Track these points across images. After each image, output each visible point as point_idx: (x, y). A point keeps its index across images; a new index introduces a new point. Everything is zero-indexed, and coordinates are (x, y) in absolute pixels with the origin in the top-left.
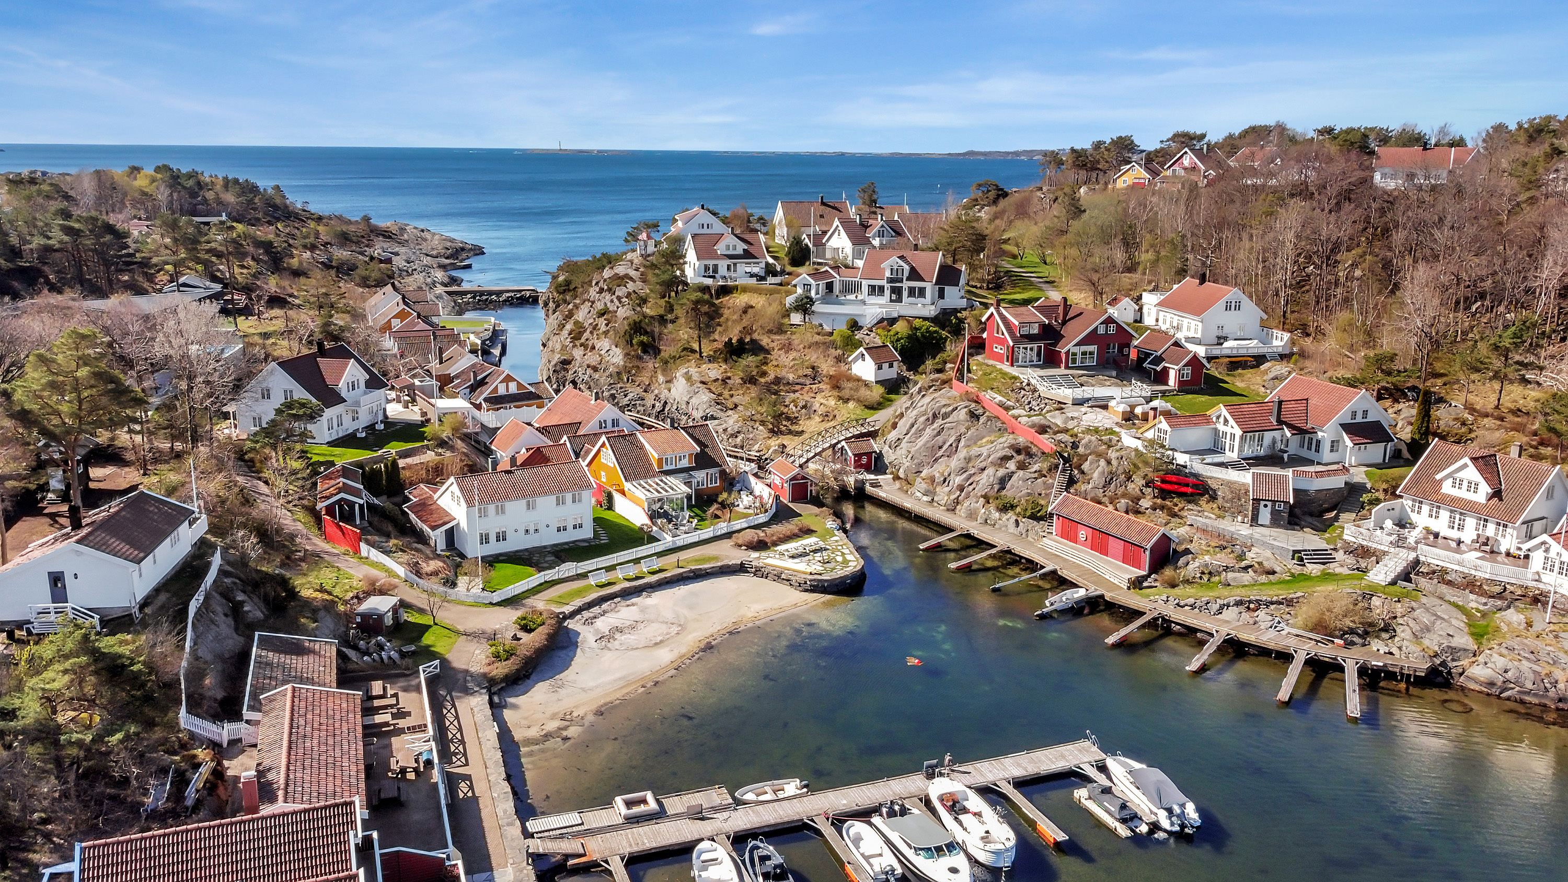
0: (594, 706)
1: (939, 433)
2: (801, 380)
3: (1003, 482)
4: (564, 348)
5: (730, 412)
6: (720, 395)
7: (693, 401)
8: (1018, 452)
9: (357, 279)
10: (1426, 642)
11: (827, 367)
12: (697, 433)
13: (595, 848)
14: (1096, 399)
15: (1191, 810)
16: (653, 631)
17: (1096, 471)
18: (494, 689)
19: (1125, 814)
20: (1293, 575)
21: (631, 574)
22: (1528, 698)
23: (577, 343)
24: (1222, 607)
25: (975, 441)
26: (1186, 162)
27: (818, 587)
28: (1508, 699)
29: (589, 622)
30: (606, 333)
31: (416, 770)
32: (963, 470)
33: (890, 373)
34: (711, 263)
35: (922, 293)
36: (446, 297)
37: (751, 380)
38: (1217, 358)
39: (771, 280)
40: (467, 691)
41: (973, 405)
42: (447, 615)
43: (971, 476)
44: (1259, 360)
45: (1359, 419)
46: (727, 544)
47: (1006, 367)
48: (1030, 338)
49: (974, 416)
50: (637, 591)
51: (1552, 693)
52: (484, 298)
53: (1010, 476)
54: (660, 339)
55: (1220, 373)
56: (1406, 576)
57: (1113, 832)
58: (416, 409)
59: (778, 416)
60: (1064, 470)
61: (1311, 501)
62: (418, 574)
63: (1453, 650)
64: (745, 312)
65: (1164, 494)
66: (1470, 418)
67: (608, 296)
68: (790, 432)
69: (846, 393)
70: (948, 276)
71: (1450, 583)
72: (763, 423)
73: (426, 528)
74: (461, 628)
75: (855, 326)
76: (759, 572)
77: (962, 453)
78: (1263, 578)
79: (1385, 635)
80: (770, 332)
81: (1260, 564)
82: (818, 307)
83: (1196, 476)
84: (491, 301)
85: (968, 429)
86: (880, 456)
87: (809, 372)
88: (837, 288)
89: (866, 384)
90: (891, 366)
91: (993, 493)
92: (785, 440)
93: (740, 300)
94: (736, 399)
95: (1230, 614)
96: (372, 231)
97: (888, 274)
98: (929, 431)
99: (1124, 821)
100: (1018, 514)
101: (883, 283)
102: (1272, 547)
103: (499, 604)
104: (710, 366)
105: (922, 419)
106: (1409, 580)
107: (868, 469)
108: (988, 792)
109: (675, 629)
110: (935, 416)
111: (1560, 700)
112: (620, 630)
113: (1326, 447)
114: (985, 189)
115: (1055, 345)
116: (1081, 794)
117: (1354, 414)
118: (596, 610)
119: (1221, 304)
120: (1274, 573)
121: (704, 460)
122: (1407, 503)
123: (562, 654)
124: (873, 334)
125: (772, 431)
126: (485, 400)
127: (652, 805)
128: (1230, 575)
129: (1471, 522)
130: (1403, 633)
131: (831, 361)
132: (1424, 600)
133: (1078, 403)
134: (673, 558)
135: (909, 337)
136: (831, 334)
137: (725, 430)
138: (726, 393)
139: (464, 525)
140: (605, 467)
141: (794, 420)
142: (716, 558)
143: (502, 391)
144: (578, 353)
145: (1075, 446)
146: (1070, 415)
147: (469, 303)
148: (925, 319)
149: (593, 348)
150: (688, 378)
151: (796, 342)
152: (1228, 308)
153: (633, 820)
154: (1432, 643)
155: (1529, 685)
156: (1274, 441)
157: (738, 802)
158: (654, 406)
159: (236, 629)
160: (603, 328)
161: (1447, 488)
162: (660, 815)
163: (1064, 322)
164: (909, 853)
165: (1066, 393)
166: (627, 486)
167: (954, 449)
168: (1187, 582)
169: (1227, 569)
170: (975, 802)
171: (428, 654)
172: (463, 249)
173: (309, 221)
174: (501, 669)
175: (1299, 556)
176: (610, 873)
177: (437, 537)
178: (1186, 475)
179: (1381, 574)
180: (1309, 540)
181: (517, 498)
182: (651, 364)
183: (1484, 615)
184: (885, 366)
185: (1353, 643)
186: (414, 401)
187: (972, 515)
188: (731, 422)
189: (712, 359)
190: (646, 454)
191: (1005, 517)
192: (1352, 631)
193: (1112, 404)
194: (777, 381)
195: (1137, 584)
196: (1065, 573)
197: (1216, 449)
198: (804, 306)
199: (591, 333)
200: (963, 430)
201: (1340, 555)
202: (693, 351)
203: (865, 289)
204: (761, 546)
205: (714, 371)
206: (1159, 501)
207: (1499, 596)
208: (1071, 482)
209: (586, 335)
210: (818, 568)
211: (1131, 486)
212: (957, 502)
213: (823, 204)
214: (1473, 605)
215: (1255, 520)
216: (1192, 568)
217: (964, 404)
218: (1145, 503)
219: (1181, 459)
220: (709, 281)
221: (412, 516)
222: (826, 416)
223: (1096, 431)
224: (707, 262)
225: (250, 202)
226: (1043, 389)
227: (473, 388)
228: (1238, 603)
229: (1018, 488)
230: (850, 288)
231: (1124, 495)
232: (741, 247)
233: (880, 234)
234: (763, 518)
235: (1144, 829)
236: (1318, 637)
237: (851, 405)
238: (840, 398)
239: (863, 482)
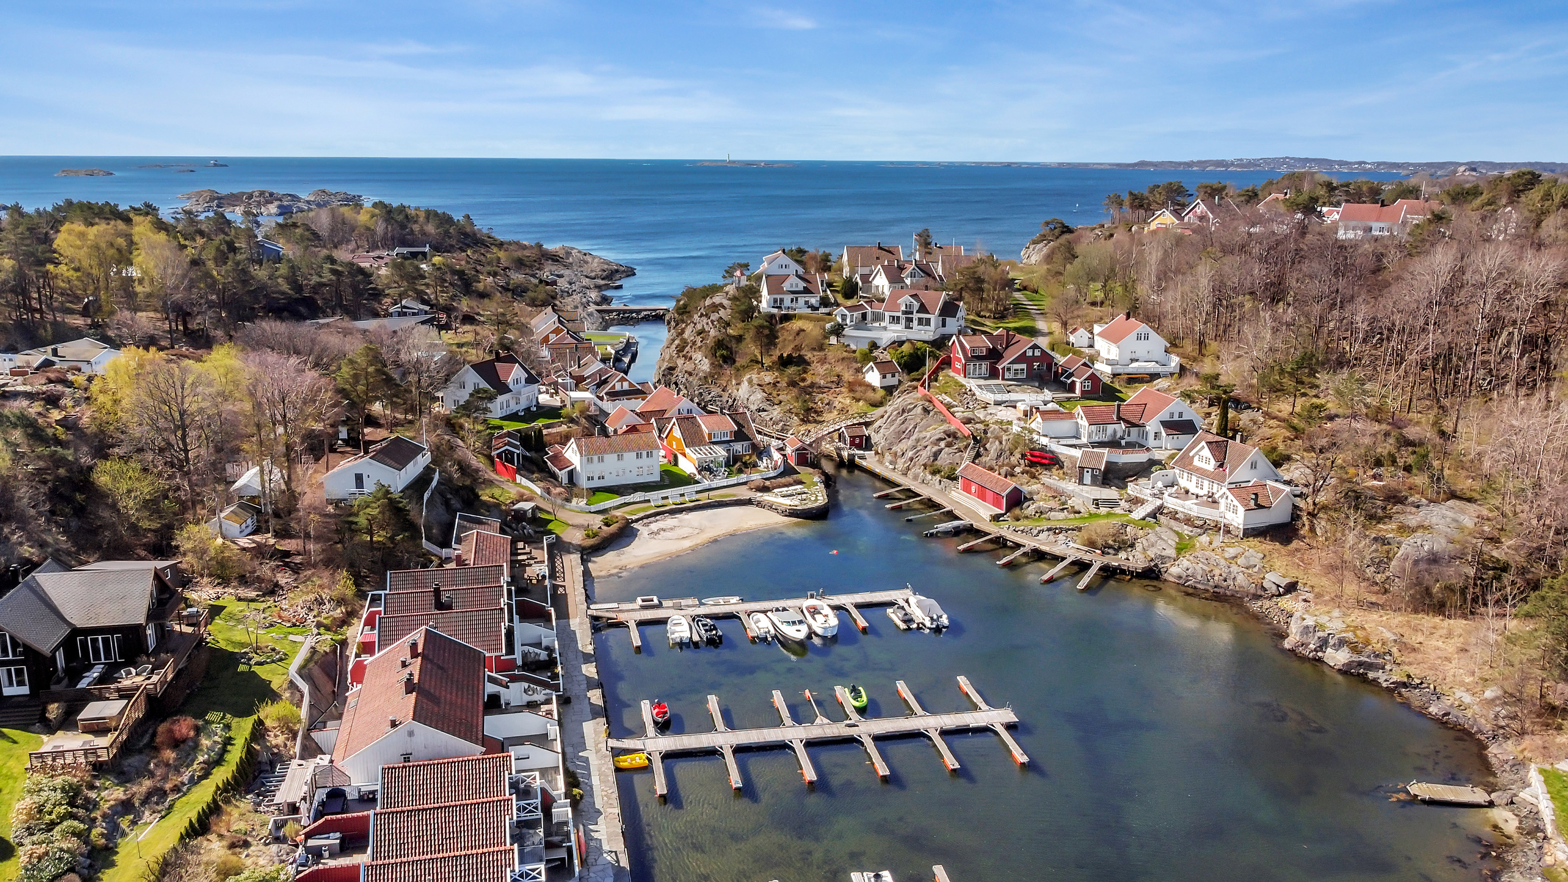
0: (640, 564)
1: (903, 423)
2: (829, 385)
3: (936, 455)
4: (671, 357)
5: (776, 407)
6: (770, 394)
7: (751, 398)
8: (949, 436)
9: (528, 301)
10: (1149, 553)
11: (848, 376)
12: (738, 418)
13: (622, 617)
14: (1011, 401)
15: (945, 620)
16: (685, 531)
17: (993, 447)
18: (585, 552)
19: (906, 618)
20: (1090, 514)
21: (678, 502)
22: (1199, 586)
23: (681, 354)
24: (1039, 532)
25: (925, 428)
26: (1198, 211)
27: (793, 513)
28: (1188, 586)
29: (647, 525)
30: (700, 347)
31: (538, 581)
32: (914, 447)
33: (891, 381)
34: (778, 297)
35: (928, 322)
36: (596, 314)
37: (792, 384)
38: (1120, 375)
39: (823, 310)
40: (570, 553)
41: (927, 403)
42: (562, 515)
43: (918, 451)
44: (1154, 376)
45: (1176, 418)
46: (745, 487)
47: (960, 378)
48: (979, 358)
49: (926, 411)
50: (681, 511)
51: (1211, 583)
52: (627, 315)
53: (940, 451)
54: (736, 352)
55: (1120, 386)
56: (1153, 515)
58: (558, 398)
59: (808, 410)
60: (973, 448)
61: (1120, 470)
62: (549, 493)
63: (1162, 557)
64: (798, 334)
65: (1032, 464)
66: (1262, 419)
67: (705, 320)
68: (816, 422)
69: (858, 395)
70: (949, 310)
71: (1177, 519)
72: (797, 415)
73: (557, 470)
74: (570, 523)
75: (874, 346)
76: (759, 504)
77: (913, 438)
78: (1072, 516)
79: (1129, 549)
80: (814, 349)
81: (1073, 507)
82: (847, 331)
83: (1052, 452)
84: (632, 318)
85: (922, 420)
86: (868, 438)
87: (835, 379)
88: (869, 317)
89: (874, 389)
90: (893, 376)
91: (930, 463)
92: (810, 427)
93: (796, 325)
94: (780, 398)
95: (1042, 536)
96: (543, 256)
97: (903, 308)
98: (898, 421)
99: (905, 621)
100: (942, 477)
101: (900, 314)
102: (1083, 497)
103: (594, 513)
104: (767, 373)
105: (895, 413)
106: (1155, 517)
107: (859, 447)
108: (836, 608)
109: (697, 531)
110: (903, 411)
111: (1216, 587)
112: (664, 530)
113: (1151, 436)
114: (1052, 227)
115: (996, 363)
116: (890, 611)
117: (1172, 415)
118: (653, 519)
119: (1133, 335)
120: (1079, 512)
121: (740, 435)
122: (1177, 471)
123: (627, 540)
124: (886, 353)
125: (802, 420)
126: (606, 394)
127: (656, 601)
128: (1053, 513)
129: (1206, 483)
130: (1139, 547)
131: (852, 371)
132: (1158, 529)
133: (998, 403)
134: (706, 494)
135: (911, 355)
136: (854, 352)
137: (771, 419)
138: (775, 393)
139: (578, 468)
140: (675, 438)
141: (819, 413)
142: (734, 495)
143: (618, 387)
144: (680, 362)
145: (985, 432)
146: (989, 412)
147: (614, 319)
148: (924, 342)
149: (691, 358)
150: (750, 381)
151: (830, 357)
152: (1139, 338)
153: (643, 608)
154: (1151, 553)
155: (1199, 578)
156: (1115, 432)
157: (701, 604)
158: (727, 401)
159: (447, 512)
160: (699, 344)
161: (1196, 462)
162: (660, 606)
163: (1007, 347)
164: (779, 624)
165: (990, 397)
166: (687, 450)
167: (911, 433)
168: (1027, 517)
169: (1051, 510)
170: (827, 611)
171: (550, 532)
172: (617, 271)
173: (493, 247)
174: (590, 542)
175: (1096, 503)
176: (628, 627)
177: (563, 475)
178: (1047, 452)
179: (1139, 513)
180: (1111, 493)
181: (612, 452)
182: (728, 371)
183: (1190, 537)
184: (889, 376)
185: (1108, 553)
186: (557, 393)
187: (915, 478)
188: (775, 413)
189: (769, 369)
190: (701, 430)
191: (934, 478)
192: (1110, 547)
193: (1018, 404)
194: (813, 385)
195: (996, 518)
196: (956, 512)
197: (1077, 437)
198: (838, 330)
199: (691, 347)
200: (919, 421)
201: (1122, 503)
202: (757, 362)
203: (887, 318)
204: (765, 489)
205: (768, 377)
206: (1028, 468)
207: (1201, 527)
208: (978, 455)
209: (688, 348)
210: (797, 502)
211: (1012, 458)
212: (908, 469)
213: (880, 248)
214: (1186, 532)
215: (1081, 482)
216: (1031, 509)
217: (921, 403)
218: (1018, 470)
219: (1044, 441)
220: (775, 311)
221: (549, 463)
222: (842, 411)
223: (1001, 422)
224: (776, 296)
225: (447, 232)
226: (978, 392)
227: (599, 386)
228: (1049, 530)
229: (944, 460)
230: (878, 318)
231: (1007, 465)
232: (802, 285)
233: (912, 275)
234: (772, 474)
235: (915, 626)
236: (1086, 548)
237: (861, 403)
238: (854, 398)
239: (854, 455)
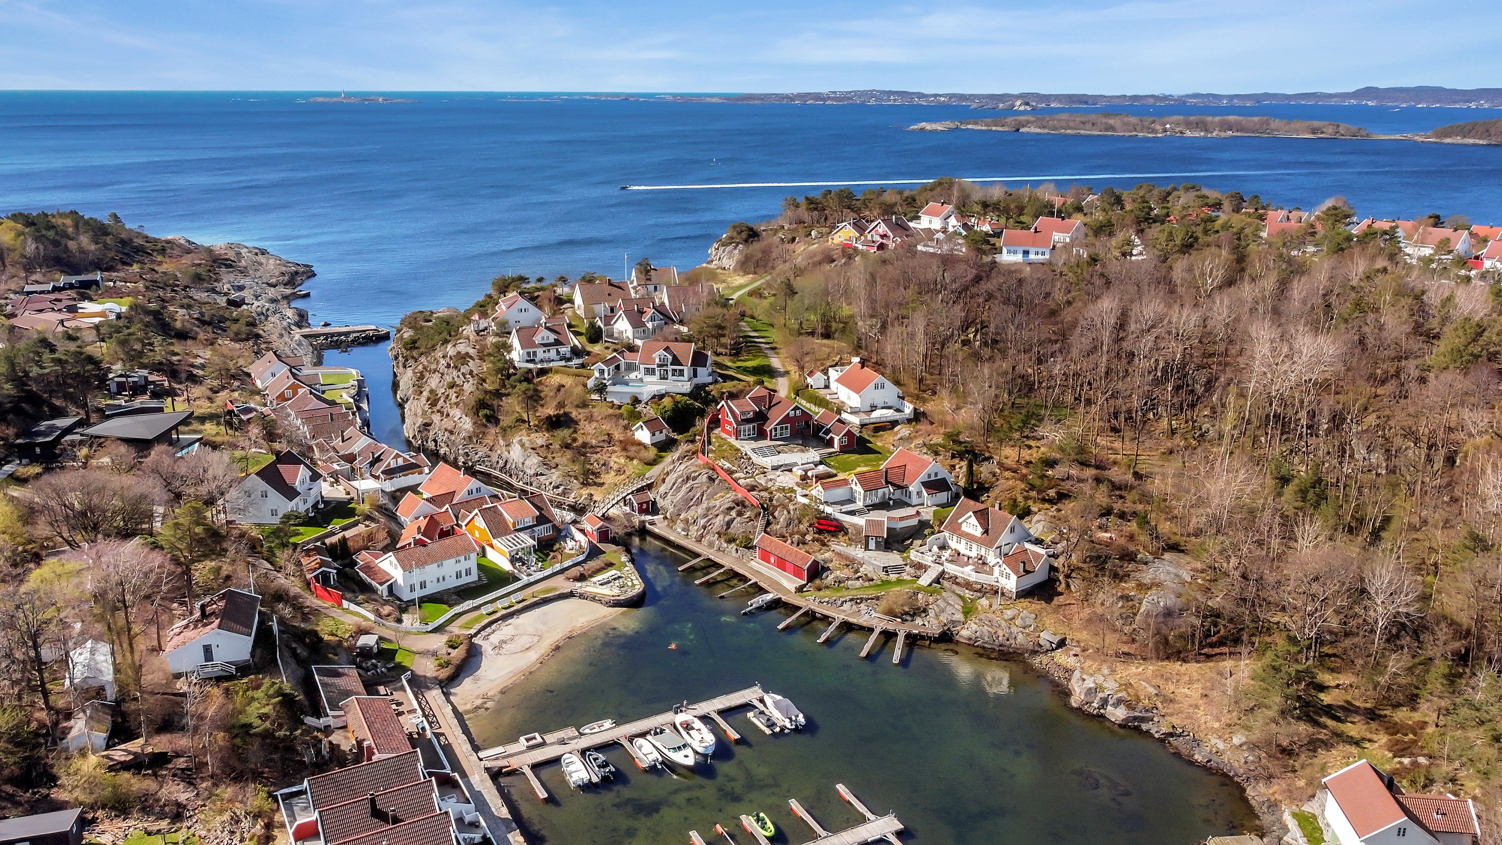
0: (499, 689)
1: (690, 491)
2: (601, 444)
3: (729, 524)
4: (424, 413)
5: (553, 470)
6: (545, 458)
7: (527, 463)
8: (738, 505)
10: (941, 618)
11: (618, 435)
12: (536, 501)
13: (514, 763)
14: (786, 465)
15: (801, 719)
16: (524, 641)
17: (782, 517)
18: (443, 685)
19: (769, 723)
20: (882, 581)
21: (506, 605)
22: (986, 646)
23: (435, 409)
24: (843, 602)
25: (712, 496)
26: (880, 231)
27: (617, 604)
28: (977, 646)
29: (486, 638)
30: (457, 404)
31: (418, 733)
32: (705, 516)
33: (660, 437)
34: (531, 350)
35: (681, 373)
36: (305, 342)
37: (567, 446)
38: (867, 425)
39: (576, 361)
40: (429, 689)
41: (711, 472)
42: (406, 643)
43: (710, 520)
44: (894, 423)
45: (933, 478)
46: (561, 577)
47: (732, 440)
48: (748, 421)
49: (711, 479)
50: (511, 615)
51: (997, 642)
53: (733, 520)
54: (499, 410)
55: (868, 435)
56: (937, 581)
57: (763, 732)
58: (341, 488)
59: (587, 473)
60: (764, 516)
61: (898, 534)
62: (380, 616)
63: (953, 622)
64: (559, 390)
65: (820, 532)
67: (455, 373)
68: (595, 484)
69: (631, 454)
70: (699, 359)
71: (958, 584)
72: (576, 478)
73: (374, 583)
74: (414, 649)
75: (636, 401)
76: (582, 596)
77: (704, 505)
78: (867, 584)
79: (923, 615)
80: (577, 406)
81: (866, 575)
82: (610, 389)
83: (836, 520)
84: (342, 342)
85: (708, 488)
86: (654, 503)
87: (606, 438)
88: (622, 367)
89: (645, 447)
90: (661, 432)
91: (723, 531)
92: (592, 490)
93: (555, 379)
94: (557, 460)
95: (847, 606)
96: (214, 261)
97: (657, 361)
98: (684, 489)
99: (768, 727)
100: (737, 545)
101: (655, 366)
102: (873, 565)
103: (430, 632)
104: (537, 435)
105: (680, 480)
106: (939, 583)
107: (646, 512)
108: (705, 719)
109: (536, 639)
110: (688, 478)
111: (1000, 646)
112: (504, 642)
113: (914, 496)
114: (739, 230)
115: (763, 424)
116: (750, 715)
117: (929, 476)
118: (488, 630)
119: (872, 385)
120: (873, 580)
121: (542, 519)
122: (946, 534)
123: (474, 659)
124: (648, 407)
125: (583, 483)
126: (383, 472)
127: (539, 740)
128: (850, 582)
129: (974, 546)
130: (932, 613)
131: (620, 429)
132: (944, 594)
133: (775, 468)
134: (529, 591)
135: (673, 409)
136: (620, 407)
137: (551, 483)
138: (550, 456)
139: (400, 581)
140: (478, 528)
141: (597, 474)
142: (555, 589)
143: (393, 465)
144: (436, 418)
145: (771, 500)
146: (769, 477)
147: (322, 345)
148: (683, 395)
149: (448, 415)
150: (523, 446)
151: (596, 414)
152: (876, 387)
153: (531, 748)
154: (944, 618)
155: (986, 639)
156: (884, 494)
157: (581, 734)
158: (498, 462)
159: (298, 664)
160: (454, 400)
161: (964, 528)
162: (543, 744)
163: (770, 408)
164: (666, 751)
165: (768, 461)
166: (494, 542)
167: (699, 501)
168: (827, 587)
169: (848, 579)
170: (698, 724)
171: (405, 669)
172: (297, 273)
174: (444, 674)
175: (885, 569)
176: (524, 774)
177: (383, 590)
178: (832, 520)
179: (925, 580)
180: (893, 558)
181: (432, 563)
182: (493, 430)
183: (972, 600)
184: (657, 433)
185: (907, 620)
186: (337, 481)
187: (711, 545)
188: (554, 477)
189: (538, 429)
190: (504, 519)
191: (730, 546)
192: (907, 613)
193: (794, 469)
194: (585, 445)
195: (800, 589)
196: (761, 584)
197: (851, 501)
198: (601, 389)
199: (445, 401)
200: (705, 488)
201: (908, 568)
202: (524, 421)
203: (642, 370)
204: (582, 578)
205: (540, 439)
206: (816, 536)
207: (979, 591)
208: (768, 523)
209: (441, 403)
210: (616, 591)
211: (801, 526)
212: (702, 536)
213: (610, 284)
214: (967, 596)
215: (867, 548)
216: (830, 578)
217: (705, 471)
218: (808, 538)
219: (828, 510)
220: (531, 366)
221: (361, 574)
222: (619, 472)
223: (784, 489)
224: (528, 350)
226: (755, 458)
227: (372, 464)
228: (851, 600)
229: (738, 528)
230: (631, 368)
231: (797, 533)
232: (552, 337)
233: (652, 319)
234: (581, 558)
235: (778, 729)
236: (887, 617)
237: (635, 462)
238: (628, 457)
239: (644, 522)
